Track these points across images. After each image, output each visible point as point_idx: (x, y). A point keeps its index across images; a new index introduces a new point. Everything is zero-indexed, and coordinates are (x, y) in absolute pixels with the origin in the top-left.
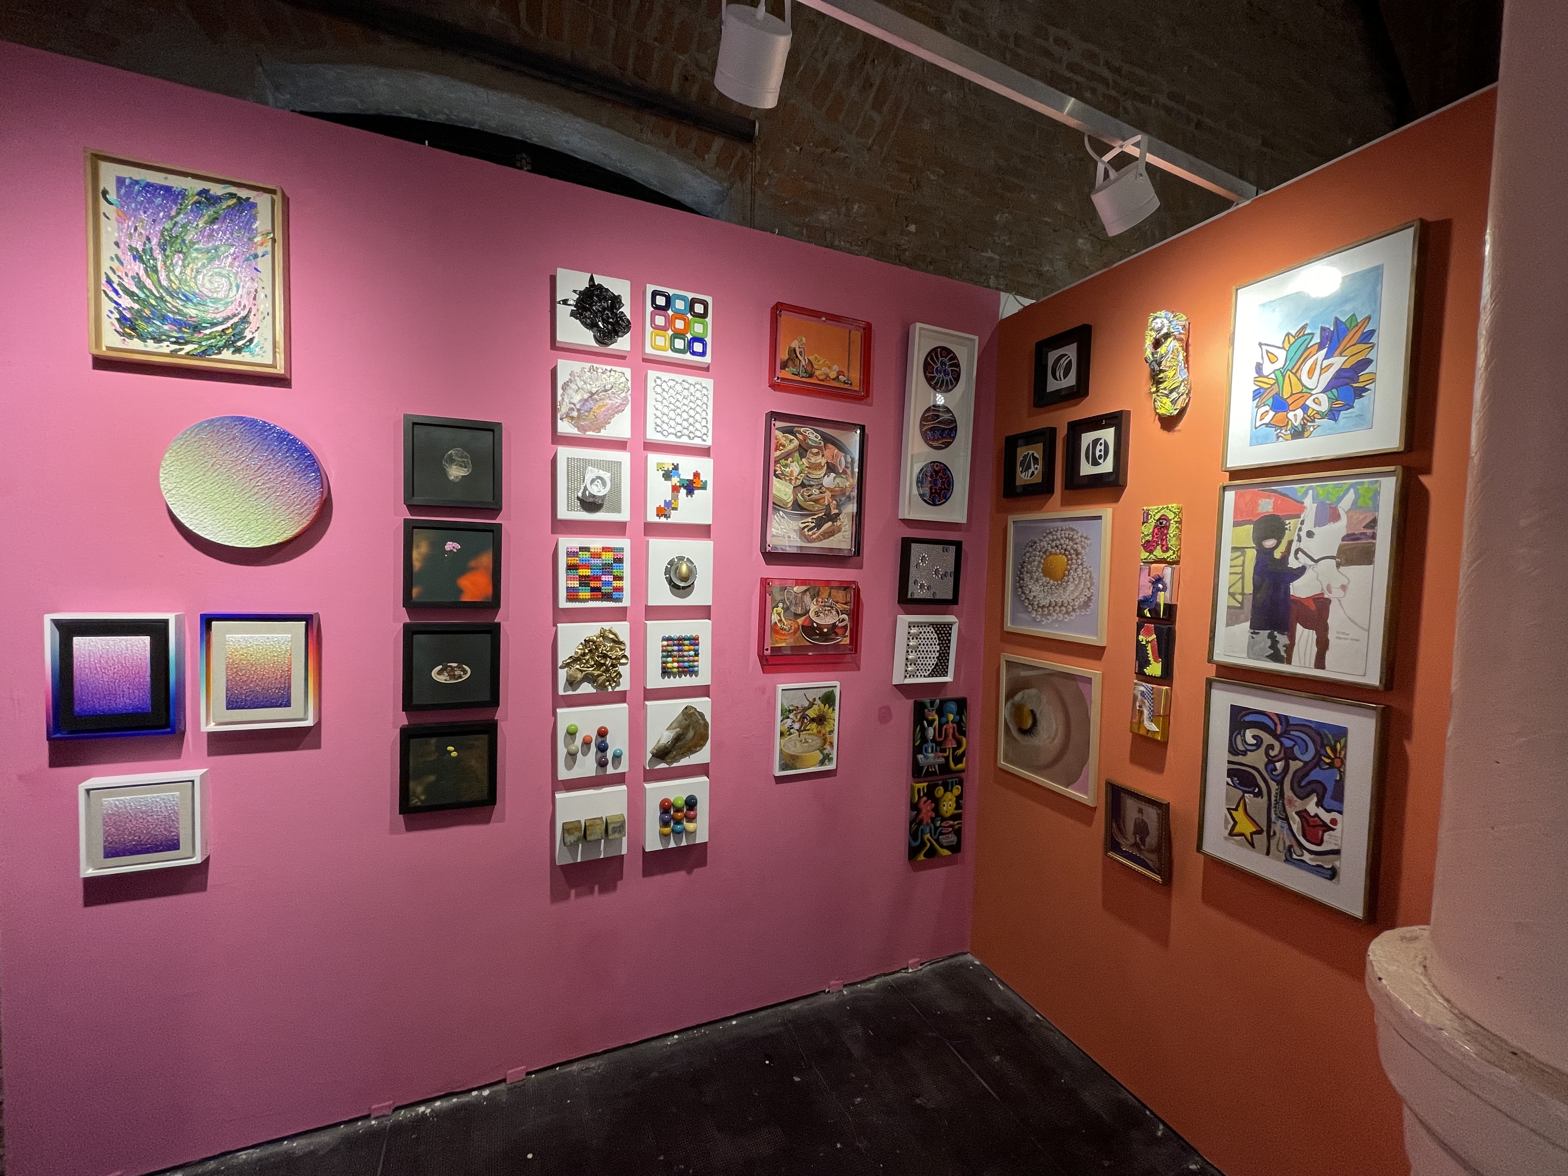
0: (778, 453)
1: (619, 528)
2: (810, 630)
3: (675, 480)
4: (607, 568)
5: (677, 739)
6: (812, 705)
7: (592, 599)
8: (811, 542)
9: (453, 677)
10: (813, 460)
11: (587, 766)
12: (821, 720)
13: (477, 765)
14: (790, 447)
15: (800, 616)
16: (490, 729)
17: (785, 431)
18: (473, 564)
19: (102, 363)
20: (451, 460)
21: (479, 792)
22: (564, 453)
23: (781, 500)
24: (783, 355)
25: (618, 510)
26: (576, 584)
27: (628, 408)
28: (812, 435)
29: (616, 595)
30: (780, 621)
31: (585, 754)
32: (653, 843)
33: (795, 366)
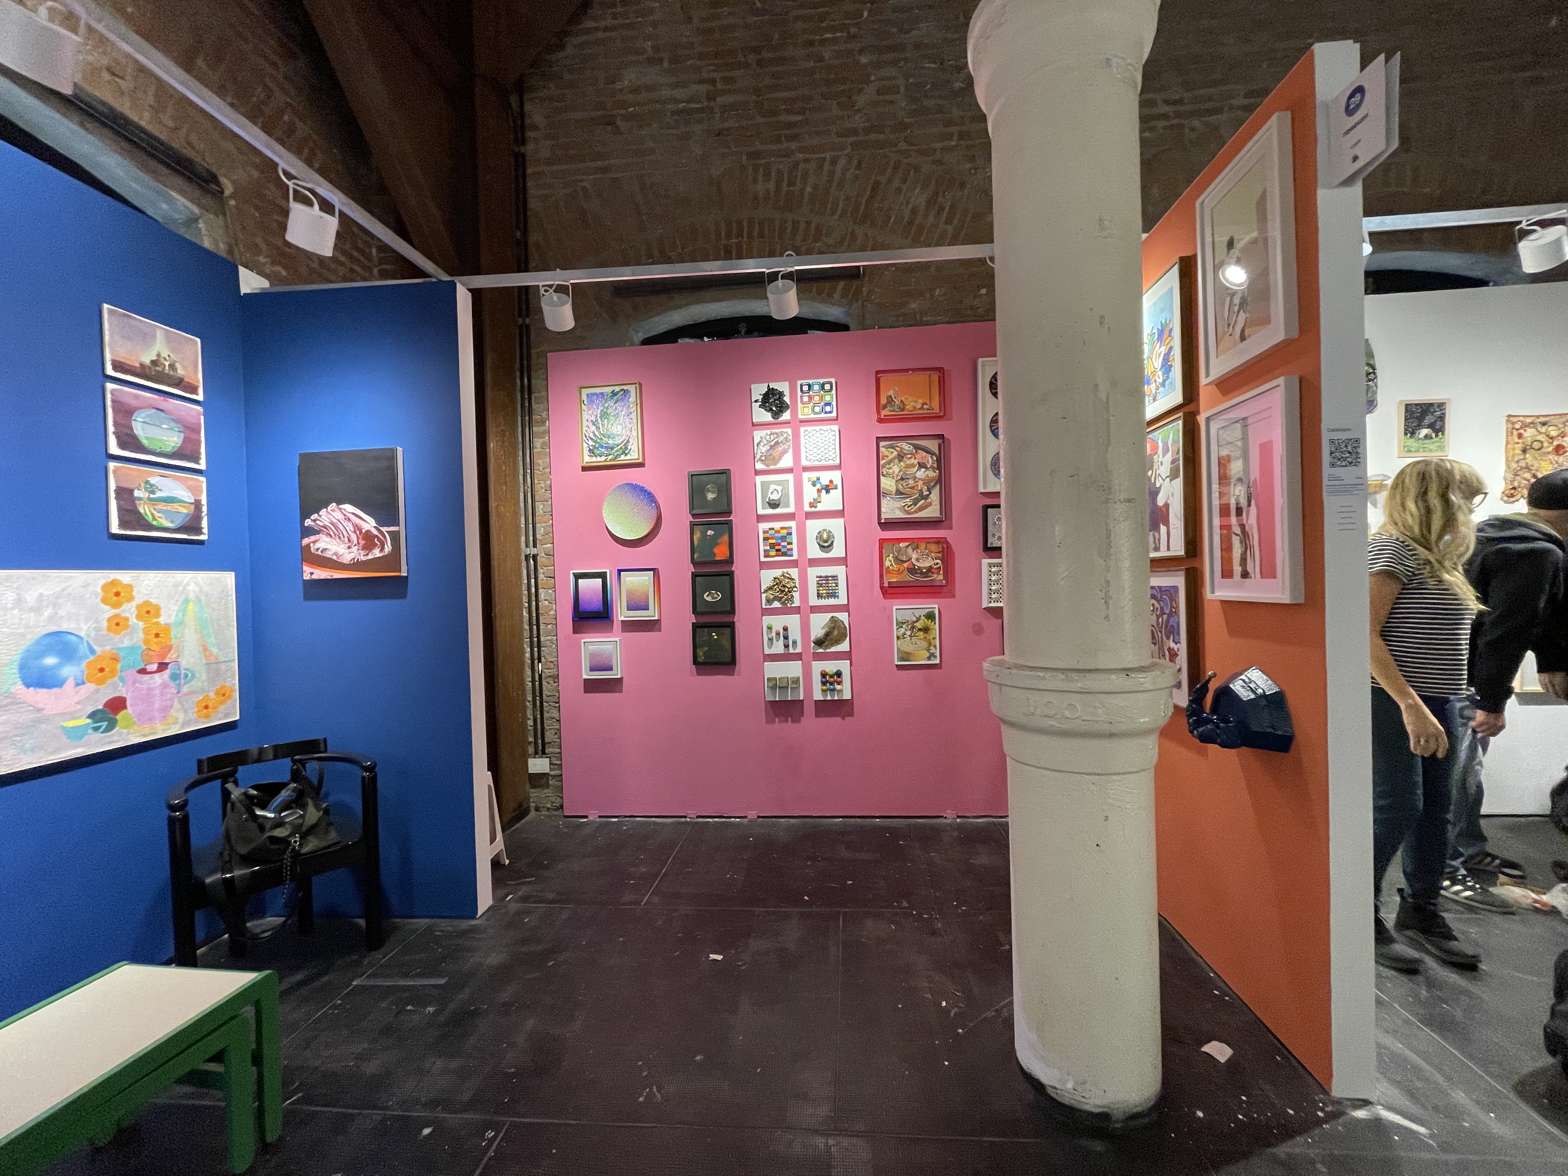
0: (884, 461)
1: (790, 517)
2: (913, 570)
3: (818, 486)
4: (783, 538)
5: (827, 635)
6: (918, 620)
7: (777, 556)
8: (912, 513)
9: (713, 598)
10: (908, 462)
11: (778, 648)
12: (926, 630)
13: (726, 643)
14: (893, 456)
15: (905, 562)
16: (731, 626)
17: (887, 447)
18: (720, 541)
19: (584, 469)
20: (708, 491)
21: (727, 658)
22: (759, 479)
23: (888, 490)
24: (883, 401)
25: (788, 506)
26: (768, 548)
27: (791, 451)
28: (906, 446)
29: (789, 553)
30: (891, 565)
31: (777, 641)
32: (818, 696)
33: (891, 406)
